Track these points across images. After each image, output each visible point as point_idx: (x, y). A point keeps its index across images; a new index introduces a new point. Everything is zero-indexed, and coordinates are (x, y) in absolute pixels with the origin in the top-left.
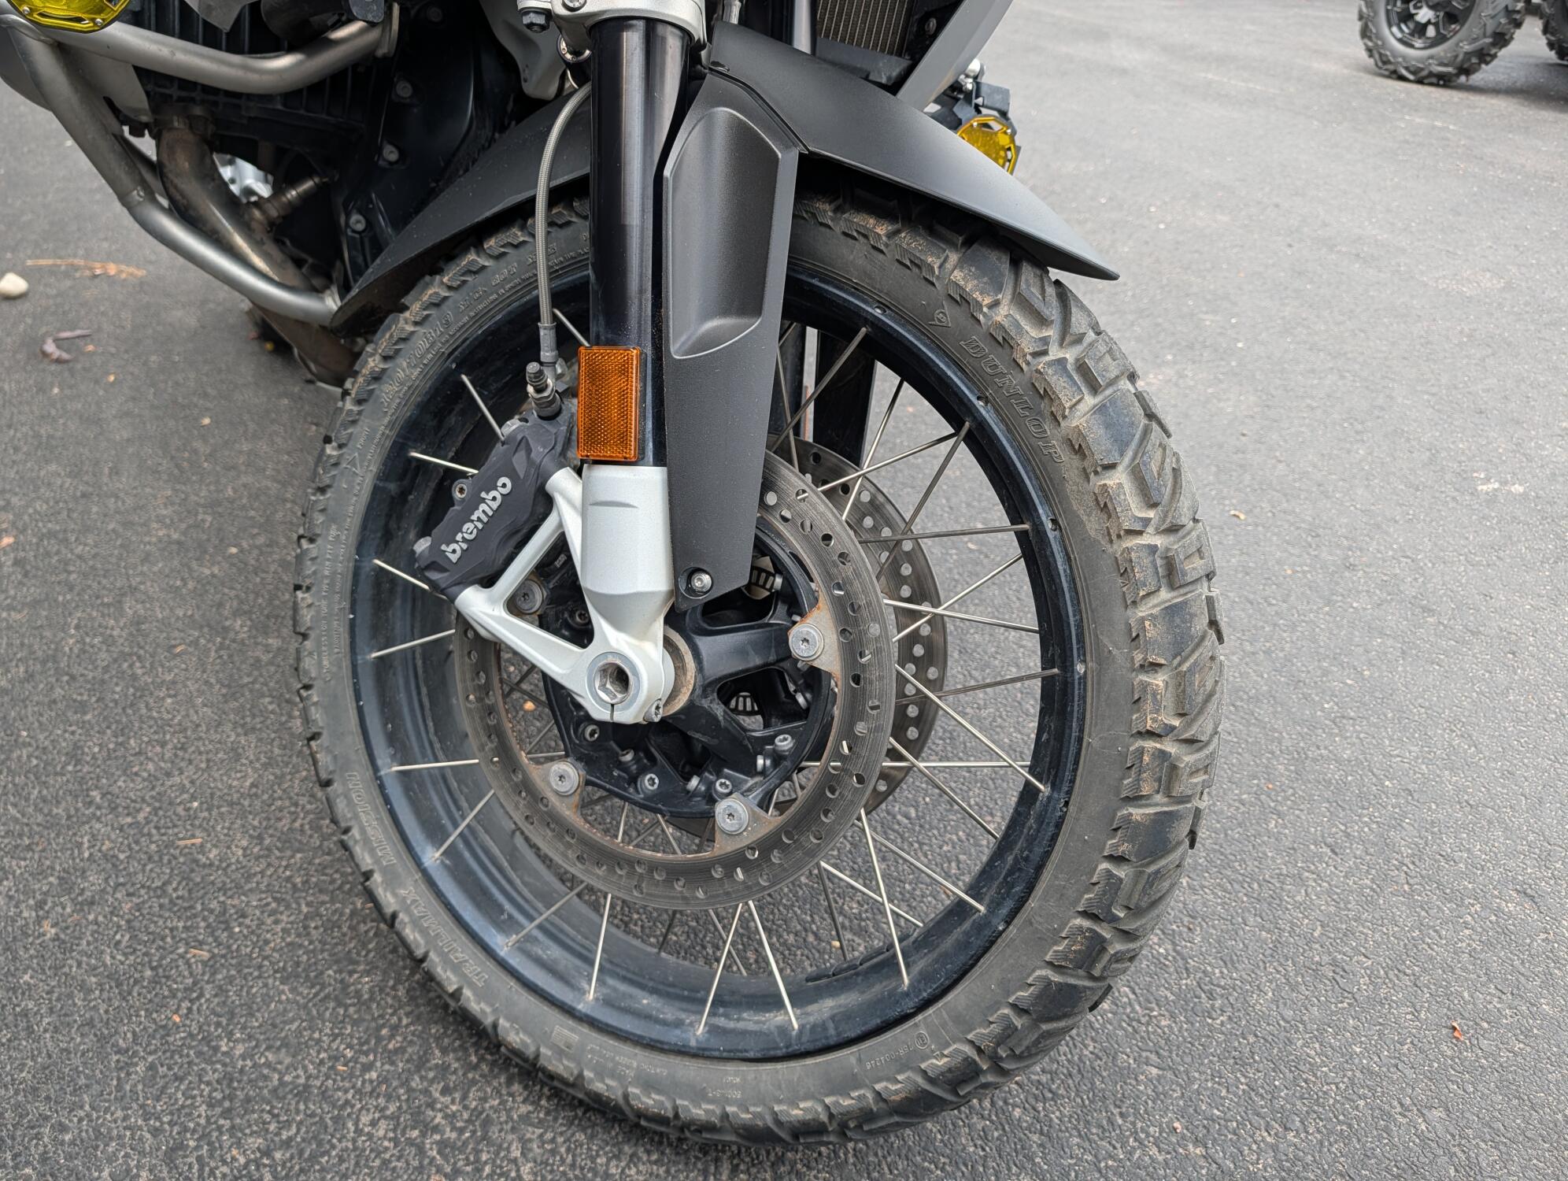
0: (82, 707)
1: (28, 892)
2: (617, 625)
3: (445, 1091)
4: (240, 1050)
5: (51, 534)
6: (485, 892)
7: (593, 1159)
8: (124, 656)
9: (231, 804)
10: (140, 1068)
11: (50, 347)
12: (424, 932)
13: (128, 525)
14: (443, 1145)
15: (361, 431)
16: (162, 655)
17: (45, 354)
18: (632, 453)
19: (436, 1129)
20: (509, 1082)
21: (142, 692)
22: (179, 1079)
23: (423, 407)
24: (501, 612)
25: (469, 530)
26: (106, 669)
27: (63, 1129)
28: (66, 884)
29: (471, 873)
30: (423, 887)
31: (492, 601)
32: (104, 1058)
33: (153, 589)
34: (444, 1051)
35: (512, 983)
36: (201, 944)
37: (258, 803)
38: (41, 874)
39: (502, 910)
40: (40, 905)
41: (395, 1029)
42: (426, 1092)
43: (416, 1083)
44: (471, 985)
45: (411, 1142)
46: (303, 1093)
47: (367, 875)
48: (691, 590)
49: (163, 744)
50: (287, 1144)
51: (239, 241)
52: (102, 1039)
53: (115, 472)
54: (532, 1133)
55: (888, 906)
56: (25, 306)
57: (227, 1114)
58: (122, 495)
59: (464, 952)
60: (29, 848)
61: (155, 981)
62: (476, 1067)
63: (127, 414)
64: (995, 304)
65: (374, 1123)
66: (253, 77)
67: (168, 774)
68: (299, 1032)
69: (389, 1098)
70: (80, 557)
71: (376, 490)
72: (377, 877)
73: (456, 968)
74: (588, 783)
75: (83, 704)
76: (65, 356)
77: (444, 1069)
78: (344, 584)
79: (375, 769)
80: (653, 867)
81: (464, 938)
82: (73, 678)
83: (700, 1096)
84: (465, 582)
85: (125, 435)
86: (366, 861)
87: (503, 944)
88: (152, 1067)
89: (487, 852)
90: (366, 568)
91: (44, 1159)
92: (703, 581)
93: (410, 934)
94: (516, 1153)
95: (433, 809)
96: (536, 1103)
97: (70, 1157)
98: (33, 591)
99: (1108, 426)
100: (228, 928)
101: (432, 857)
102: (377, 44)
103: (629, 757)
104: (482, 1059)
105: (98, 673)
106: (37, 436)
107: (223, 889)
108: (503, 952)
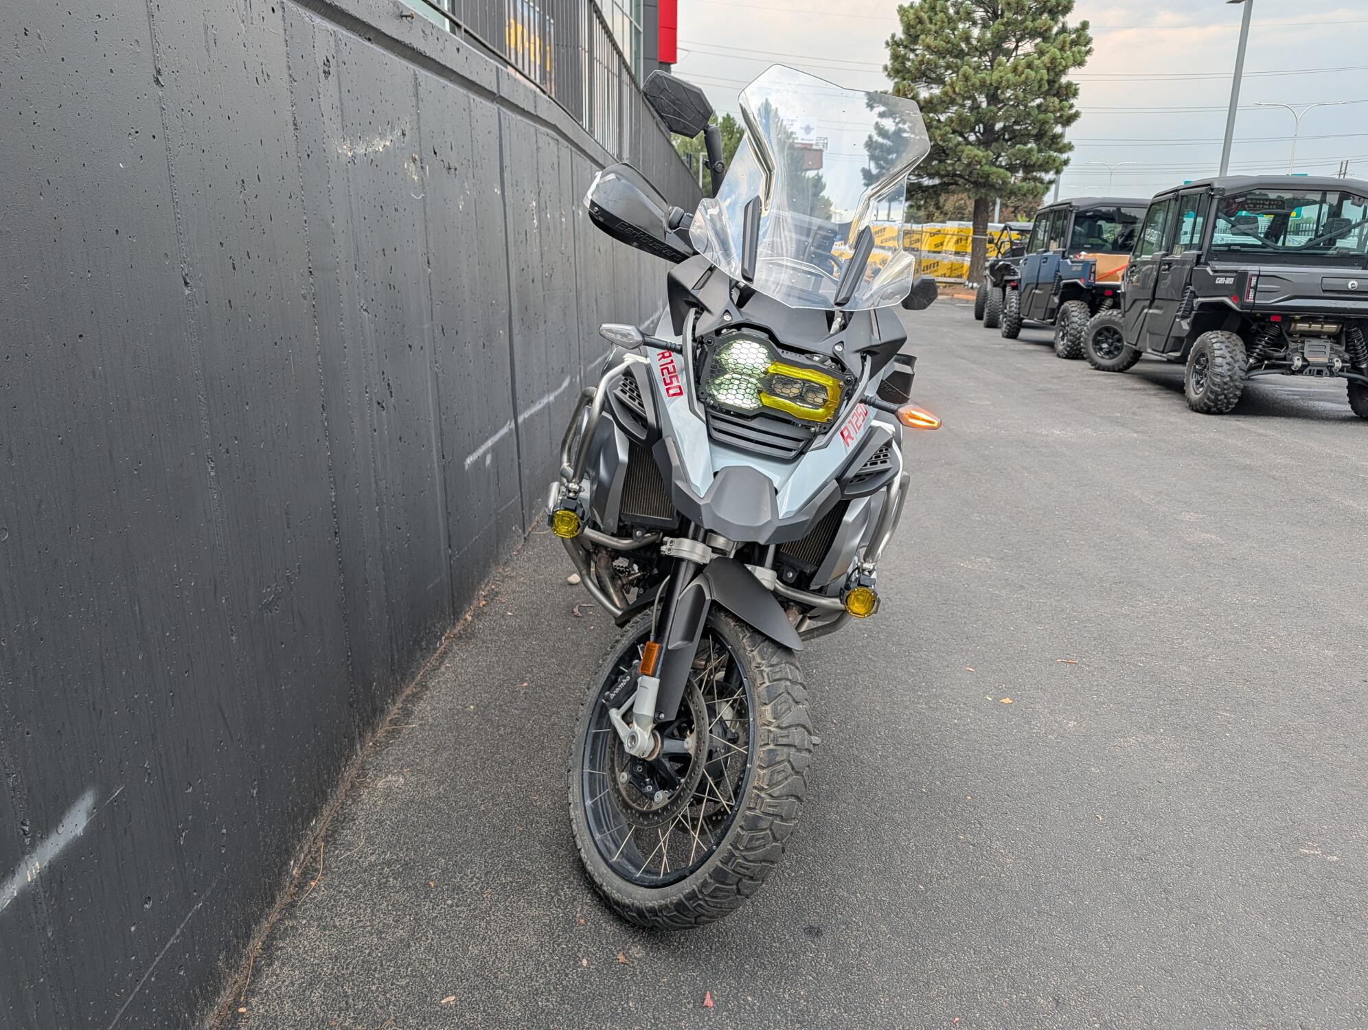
0: (522, 748)
1: (482, 796)
2: (638, 725)
3: (568, 888)
4: (518, 856)
5: (541, 686)
6: (600, 820)
7: (599, 920)
8: (543, 734)
9: (552, 791)
10: (489, 851)
11: (576, 610)
12: (578, 827)
13: (568, 688)
14: (559, 899)
15: (609, 657)
16: (556, 737)
17: (573, 612)
18: (650, 672)
19: (560, 895)
20: (588, 893)
21: (543, 748)
22: (498, 856)
23: (626, 653)
24: (619, 718)
25: (617, 690)
26: (535, 737)
27: (464, 856)
28: (493, 797)
29: (599, 813)
30: (583, 812)
31: (617, 714)
32: (481, 844)
33: (564, 714)
34: (574, 878)
35: (596, 850)
36: (522, 826)
37: (560, 793)
38: (487, 792)
39: (603, 828)
40: (483, 801)
41: (563, 867)
42: (563, 886)
43: (561, 883)
44: (585, 849)
45: (551, 895)
46: (529, 873)
47: (570, 804)
48: (659, 718)
49: (541, 766)
50: (517, 883)
51: (612, 591)
52: (483, 840)
53: (574, 667)
54: (586, 907)
55: (697, 839)
56: (576, 589)
57: (506, 870)
58: (572, 676)
59: (587, 837)
60: (487, 784)
61: (504, 831)
62: (580, 885)
63: (590, 644)
64: (752, 651)
65: (543, 887)
66: (619, 545)
67: (538, 776)
68: (536, 858)
69: (551, 883)
70: (546, 696)
71: (608, 677)
72: (572, 805)
73: (582, 841)
74: (630, 782)
75: (523, 746)
76: (580, 615)
77: (571, 882)
78: (592, 706)
79: (583, 769)
80: (637, 811)
81: (588, 832)
82: (524, 737)
83: (629, 896)
84: (613, 706)
85: (585, 653)
86: (571, 800)
87: (598, 836)
88: (493, 851)
89: (607, 809)
90: (599, 701)
91: (456, 861)
92: (662, 716)
93: (574, 827)
94: (578, 910)
95: (596, 789)
96: (592, 901)
97: (462, 863)
98: (526, 705)
99: (768, 692)
100: (532, 825)
101: (589, 802)
102: (656, 540)
103: (648, 780)
104: (584, 884)
105: (532, 738)
106: (554, 646)
107: (536, 814)
108: (596, 839)
